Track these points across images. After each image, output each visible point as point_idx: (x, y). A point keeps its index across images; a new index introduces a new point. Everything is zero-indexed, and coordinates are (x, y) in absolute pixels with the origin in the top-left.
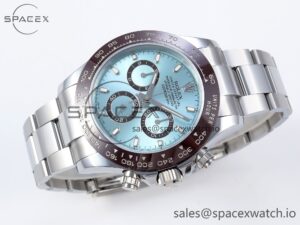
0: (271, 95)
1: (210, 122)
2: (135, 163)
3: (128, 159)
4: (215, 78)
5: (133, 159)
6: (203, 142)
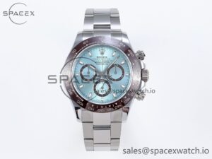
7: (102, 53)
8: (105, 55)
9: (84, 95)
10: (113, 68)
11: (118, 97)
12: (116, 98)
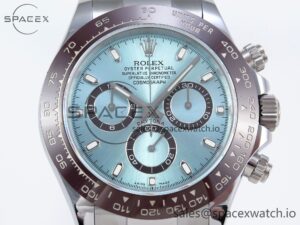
7: (149, 52)
8: (156, 57)
9: (100, 169)
11: (198, 172)
12: (191, 176)
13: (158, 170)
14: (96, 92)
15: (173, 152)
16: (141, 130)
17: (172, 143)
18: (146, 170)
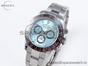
0: (63, 9)
1: (59, 24)
2: (55, 46)
3: (53, 46)
4: (51, 15)
5: (54, 45)
6: (62, 28)
7: (48, 23)
8: (49, 25)
10: (50, 32)
13: (40, 43)
14: (37, 26)
15: (44, 41)
16: (41, 35)
17: (45, 40)
18: (39, 42)
